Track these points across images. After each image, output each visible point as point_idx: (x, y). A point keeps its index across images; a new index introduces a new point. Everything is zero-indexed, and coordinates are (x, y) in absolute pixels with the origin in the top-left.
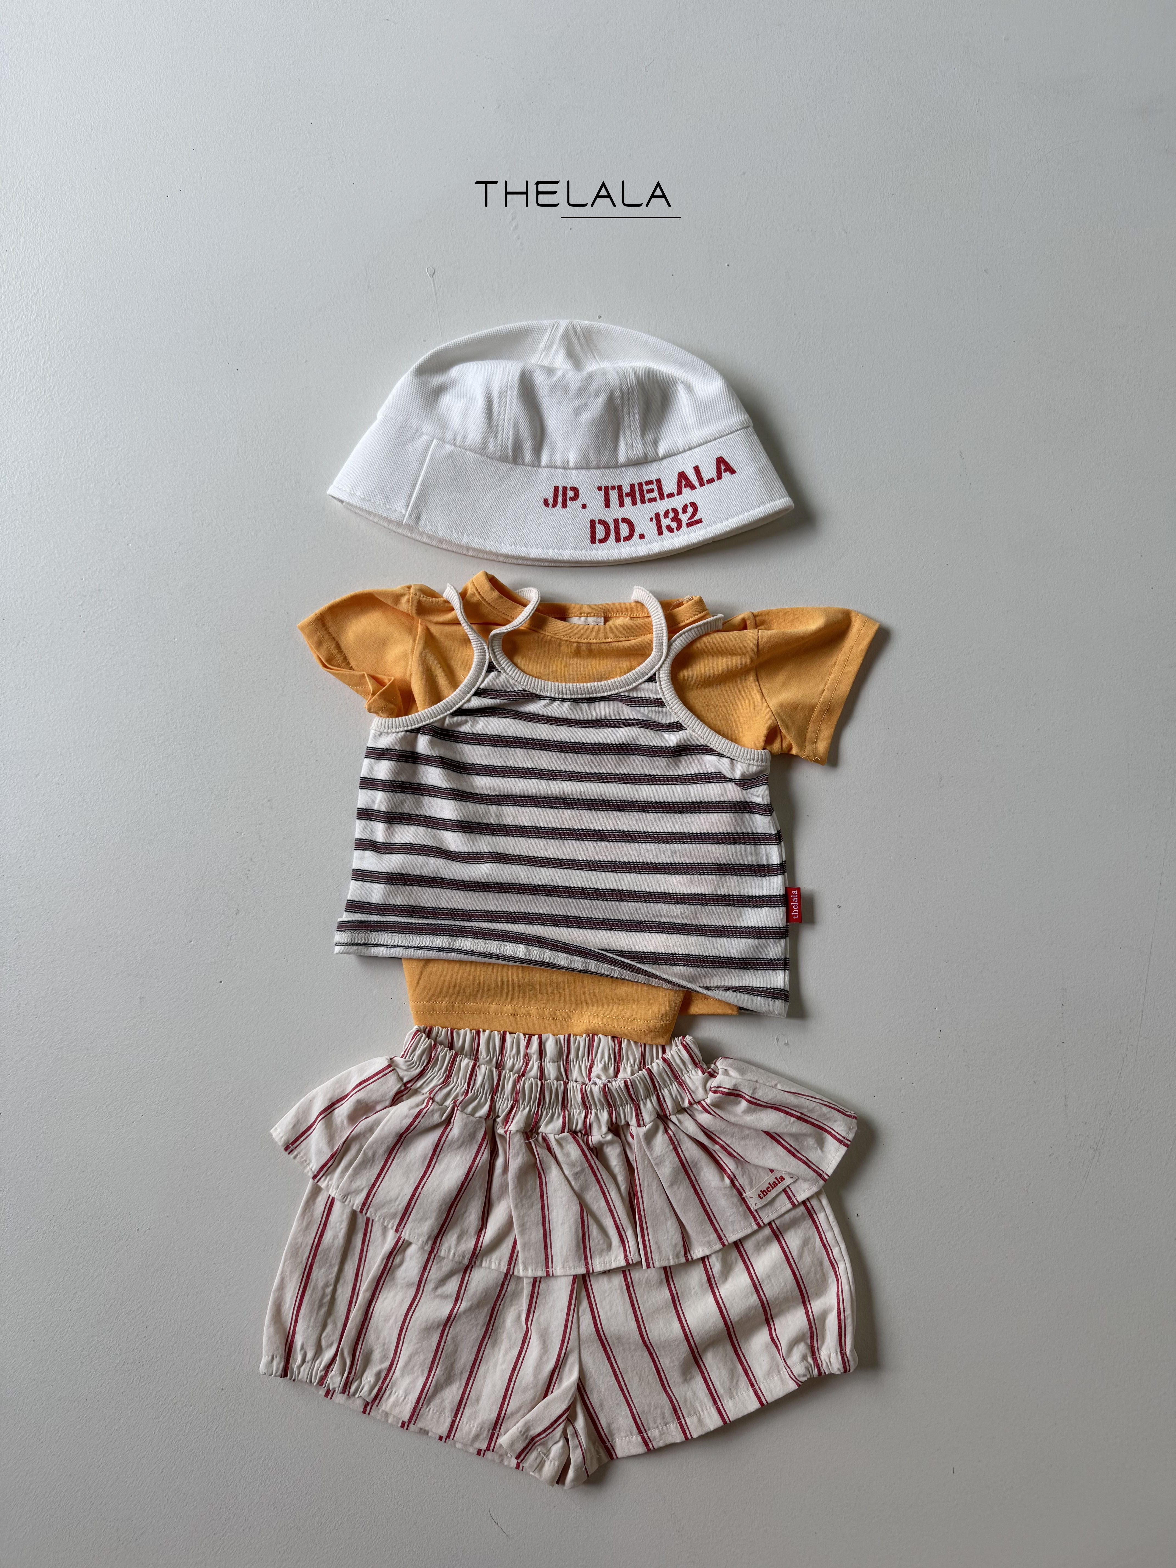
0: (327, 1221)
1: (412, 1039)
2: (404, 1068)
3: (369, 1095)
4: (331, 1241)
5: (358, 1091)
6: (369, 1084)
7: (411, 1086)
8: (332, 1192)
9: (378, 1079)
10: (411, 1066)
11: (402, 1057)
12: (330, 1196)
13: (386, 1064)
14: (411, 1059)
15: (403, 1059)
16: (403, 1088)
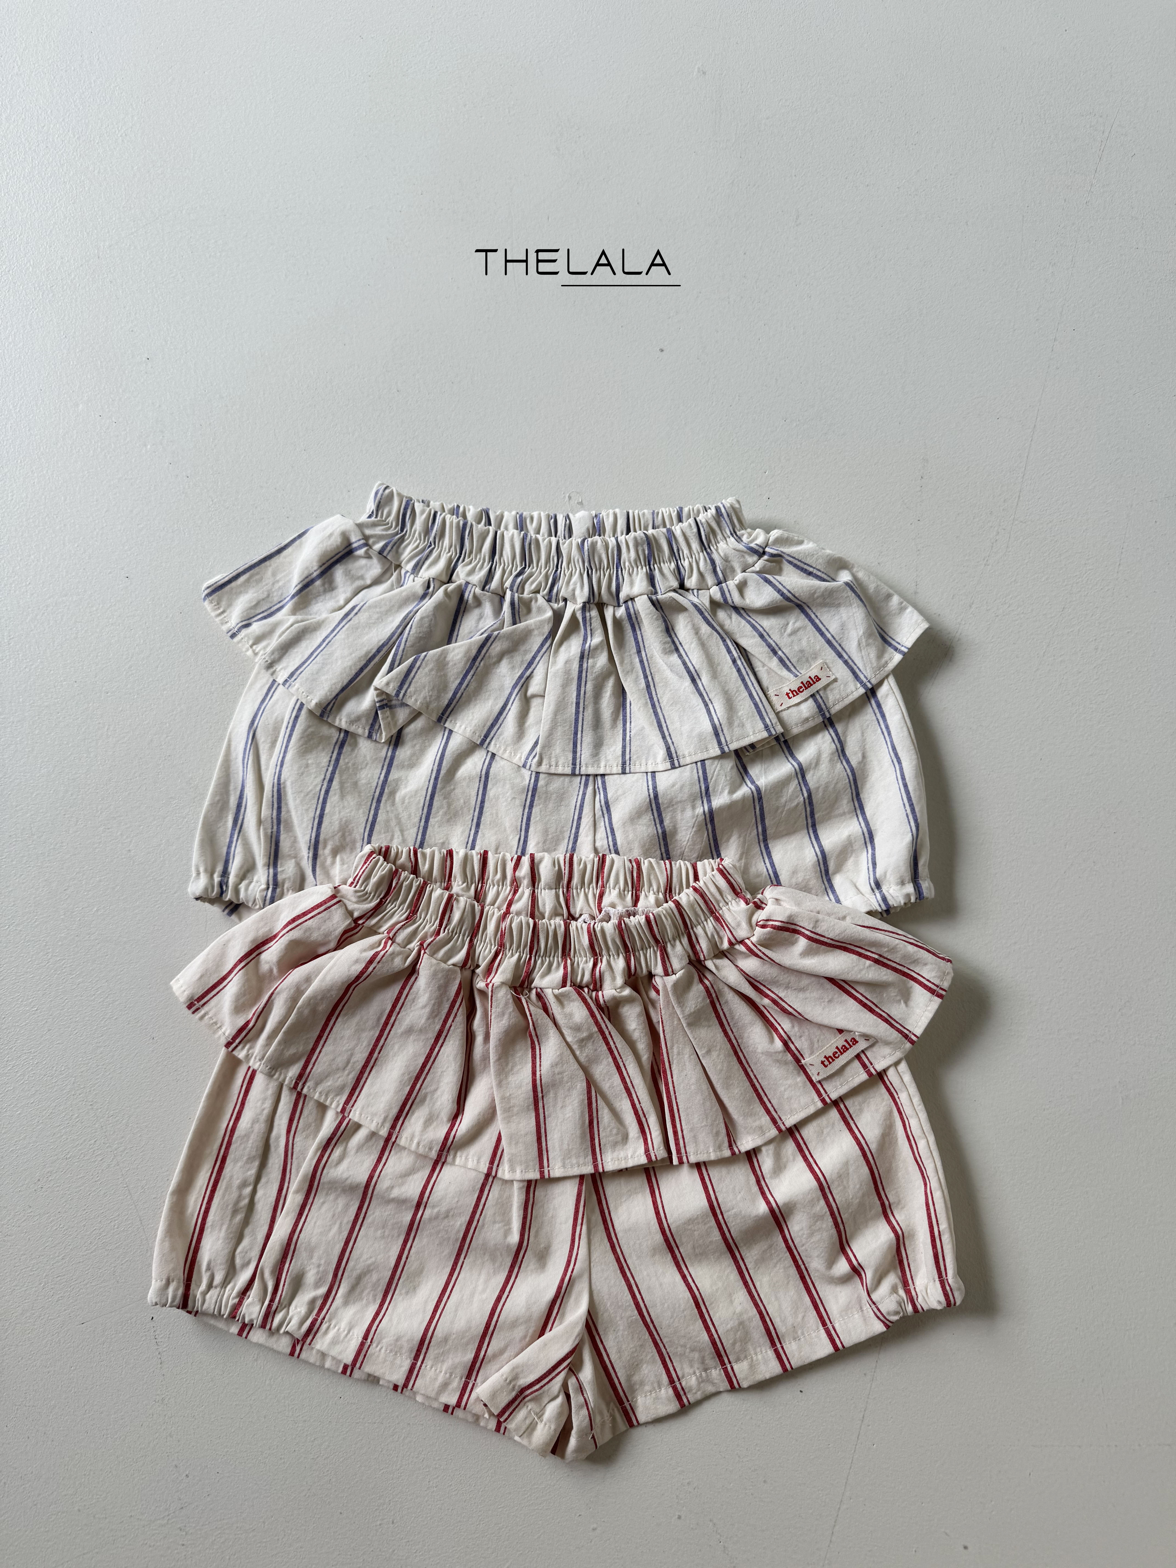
0: (245, 1099)
1: (365, 863)
2: (354, 899)
3: (307, 934)
4: (249, 1125)
5: (291, 930)
6: (306, 921)
7: (364, 923)
8: (255, 1063)
9: (319, 913)
10: (363, 897)
11: (350, 886)
12: (249, 1068)
13: (329, 893)
14: (362, 888)
15: (352, 888)
16: (353, 925)
